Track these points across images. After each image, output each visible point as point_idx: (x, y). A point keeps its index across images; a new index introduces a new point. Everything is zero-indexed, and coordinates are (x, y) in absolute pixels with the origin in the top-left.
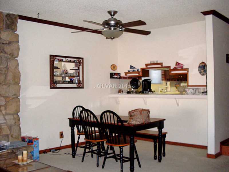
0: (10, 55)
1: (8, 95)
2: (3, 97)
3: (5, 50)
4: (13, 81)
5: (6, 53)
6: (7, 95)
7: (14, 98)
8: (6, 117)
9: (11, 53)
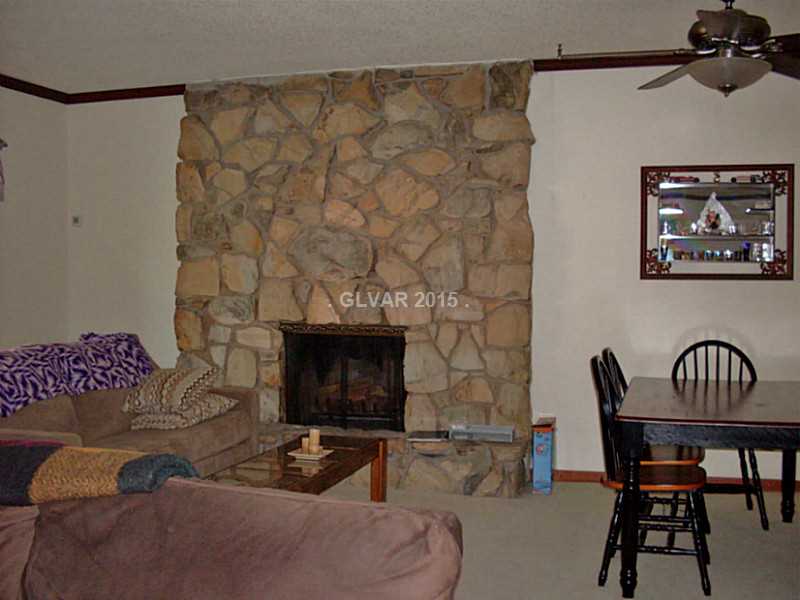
0: (499, 180)
1: (493, 293)
2: (478, 297)
3: (485, 168)
4: (506, 253)
5: (486, 176)
6: (489, 294)
7: (509, 302)
8: (486, 356)
9: (503, 176)
